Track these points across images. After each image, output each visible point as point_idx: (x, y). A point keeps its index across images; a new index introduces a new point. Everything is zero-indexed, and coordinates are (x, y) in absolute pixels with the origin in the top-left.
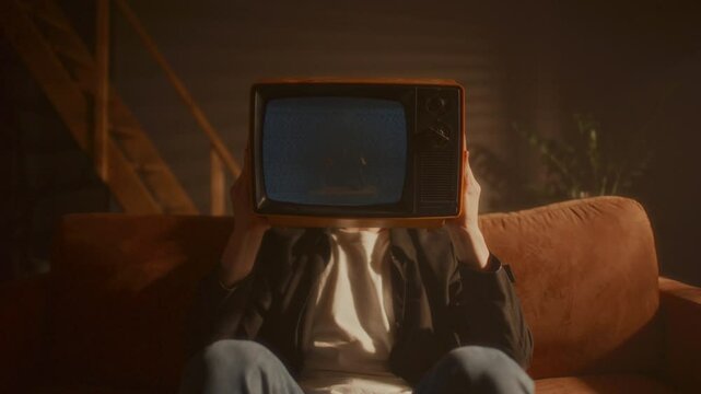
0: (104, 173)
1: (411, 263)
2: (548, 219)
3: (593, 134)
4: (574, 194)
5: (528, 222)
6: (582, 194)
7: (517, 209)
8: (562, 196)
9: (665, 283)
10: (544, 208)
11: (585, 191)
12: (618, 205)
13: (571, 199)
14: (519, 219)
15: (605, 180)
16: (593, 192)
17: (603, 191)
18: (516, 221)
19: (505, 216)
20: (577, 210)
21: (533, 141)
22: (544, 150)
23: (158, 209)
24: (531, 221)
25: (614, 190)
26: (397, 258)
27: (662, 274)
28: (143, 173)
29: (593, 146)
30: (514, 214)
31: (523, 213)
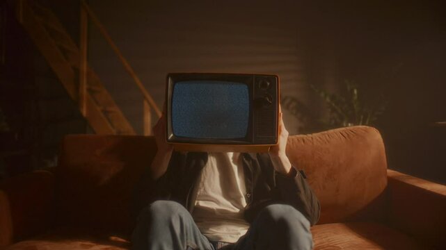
0: (84, 112)
1: (254, 162)
2: (328, 137)
3: (355, 92)
4: (345, 125)
5: (317, 140)
6: (350, 124)
7: (311, 133)
8: (337, 125)
9: (390, 172)
10: (326, 132)
11: (351, 123)
12: (366, 131)
13: (343, 127)
14: (312, 138)
15: (362, 117)
16: (356, 123)
17: (361, 123)
18: (310, 139)
19: (304, 136)
20: (344, 133)
21: (322, 95)
22: (328, 100)
23: (114, 132)
24: (319, 139)
25: (367, 123)
26: (247, 159)
27: (389, 168)
28: (106, 112)
29: (356, 98)
30: (310, 135)
31: (315, 135)
